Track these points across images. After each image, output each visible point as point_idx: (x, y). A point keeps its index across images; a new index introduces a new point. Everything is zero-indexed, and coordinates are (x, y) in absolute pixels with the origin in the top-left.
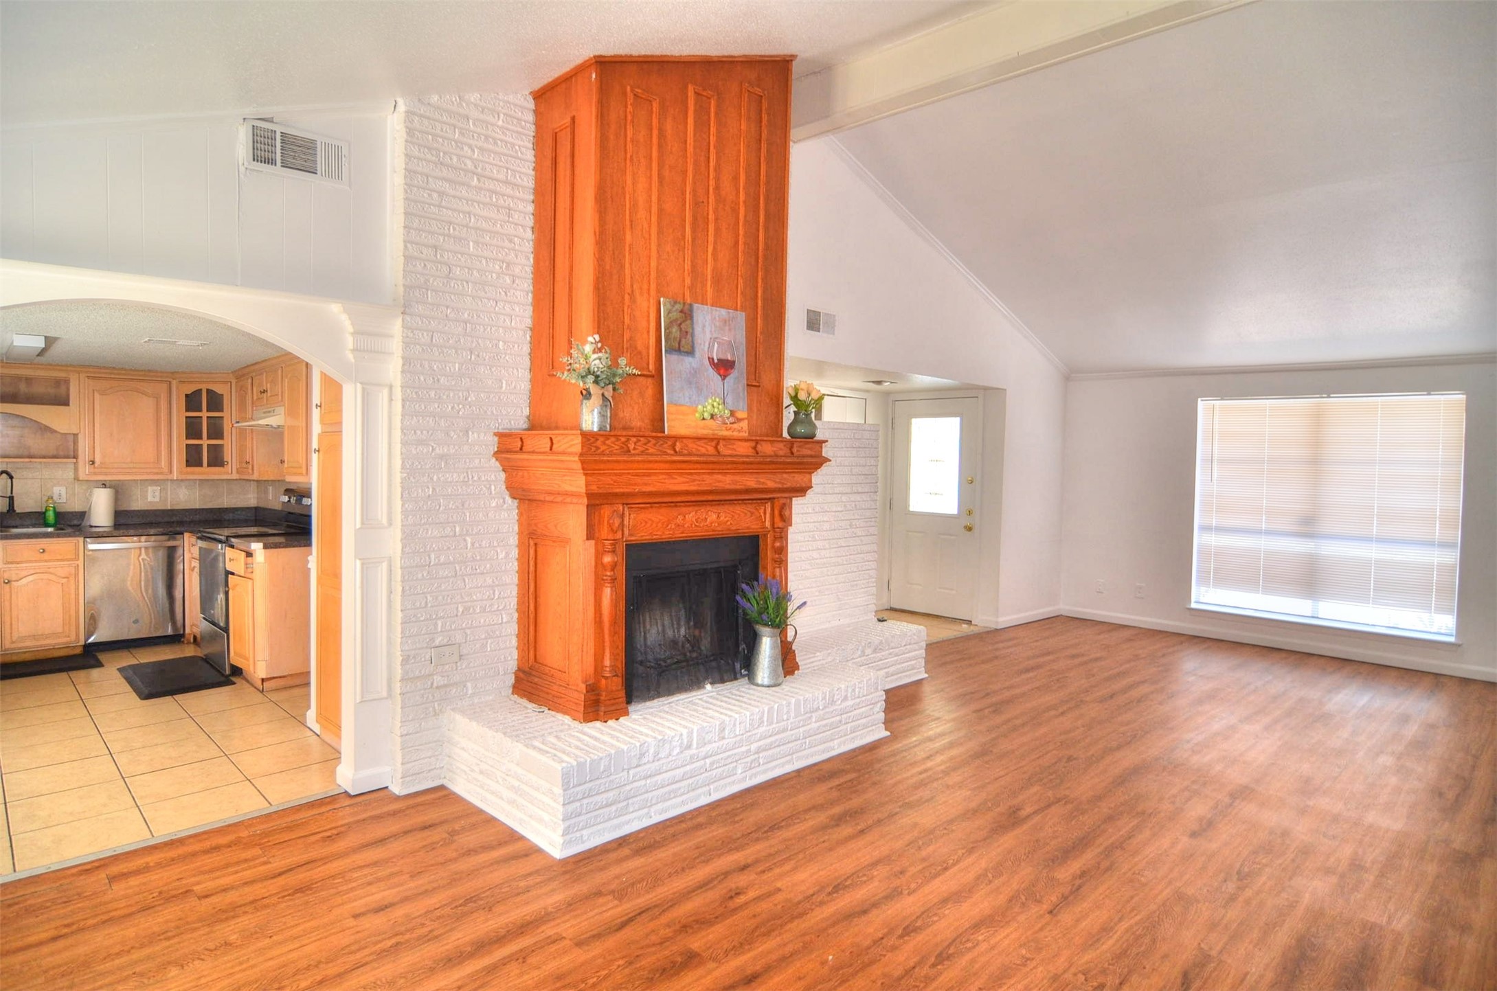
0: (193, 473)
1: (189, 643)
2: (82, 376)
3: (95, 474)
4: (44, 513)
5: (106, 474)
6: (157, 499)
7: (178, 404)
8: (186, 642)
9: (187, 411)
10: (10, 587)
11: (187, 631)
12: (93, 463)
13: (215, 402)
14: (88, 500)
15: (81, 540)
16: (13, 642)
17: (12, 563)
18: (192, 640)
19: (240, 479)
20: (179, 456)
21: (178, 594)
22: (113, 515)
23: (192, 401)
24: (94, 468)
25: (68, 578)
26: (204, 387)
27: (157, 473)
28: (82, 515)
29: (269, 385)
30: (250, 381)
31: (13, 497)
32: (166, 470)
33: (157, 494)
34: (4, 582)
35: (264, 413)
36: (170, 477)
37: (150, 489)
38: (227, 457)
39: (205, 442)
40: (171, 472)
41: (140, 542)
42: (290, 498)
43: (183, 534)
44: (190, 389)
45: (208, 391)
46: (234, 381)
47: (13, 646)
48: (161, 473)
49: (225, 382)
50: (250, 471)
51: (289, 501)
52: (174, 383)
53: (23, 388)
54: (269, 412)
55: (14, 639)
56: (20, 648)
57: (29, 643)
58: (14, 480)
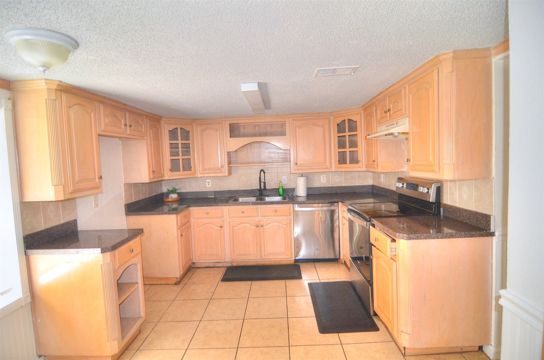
0: (342, 168)
1: (342, 263)
2: (291, 119)
3: (298, 170)
4: (278, 189)
5: (302, 170)
6: (325, 182)
7: (334, 129)
8: (340, 262)
9: (338, 133)
10: (263, 228)
11: (342, 257)
12: (297, 164)
13: (353, 126)
14: (296, 182)
15: (292, 205)
16: (265, 256)
17: (264, 216)
18: (344, 262)
19: (367, 171)
20: (335, 157)
21: (336, 236)
22: (306, 189)
23: (340, 128)
24: (297, 167)
25: (287, 225)
26: (346, 119)
27: (324, 168)
28: (293, 190)
29: (391, 105)
30: (374, 108)
31: (265, 182)
32: (329, 166)
33: (325, 179)
34: (261, 226)
35: (387, 126)
36: (330, 170)
37: (322, 176)
38: (360, 158)
39: (348, 150)
40: (331, 167)
41: (319, 207)
42: (403, 184)
43: (338, 203)
44: (339, 121)
45: (349, 120)
46: (362, 112)
47: (265, 257)
48: (327, 168)
49: (358, 114)
50: (376, 167)
51: (403, 187)
52: (331, 118)
53: (269, 129)
54: (392, 124)
55: (266, 254)
56: (268, 259)
57: (272, 257)
58: (265, 174)
